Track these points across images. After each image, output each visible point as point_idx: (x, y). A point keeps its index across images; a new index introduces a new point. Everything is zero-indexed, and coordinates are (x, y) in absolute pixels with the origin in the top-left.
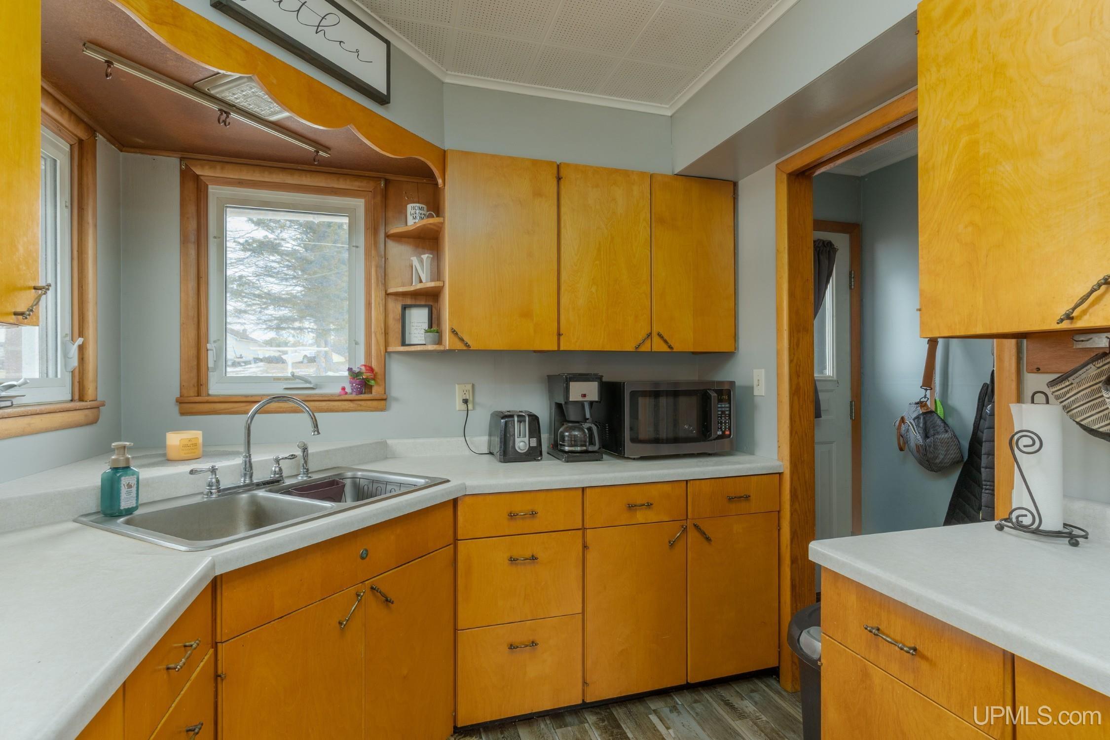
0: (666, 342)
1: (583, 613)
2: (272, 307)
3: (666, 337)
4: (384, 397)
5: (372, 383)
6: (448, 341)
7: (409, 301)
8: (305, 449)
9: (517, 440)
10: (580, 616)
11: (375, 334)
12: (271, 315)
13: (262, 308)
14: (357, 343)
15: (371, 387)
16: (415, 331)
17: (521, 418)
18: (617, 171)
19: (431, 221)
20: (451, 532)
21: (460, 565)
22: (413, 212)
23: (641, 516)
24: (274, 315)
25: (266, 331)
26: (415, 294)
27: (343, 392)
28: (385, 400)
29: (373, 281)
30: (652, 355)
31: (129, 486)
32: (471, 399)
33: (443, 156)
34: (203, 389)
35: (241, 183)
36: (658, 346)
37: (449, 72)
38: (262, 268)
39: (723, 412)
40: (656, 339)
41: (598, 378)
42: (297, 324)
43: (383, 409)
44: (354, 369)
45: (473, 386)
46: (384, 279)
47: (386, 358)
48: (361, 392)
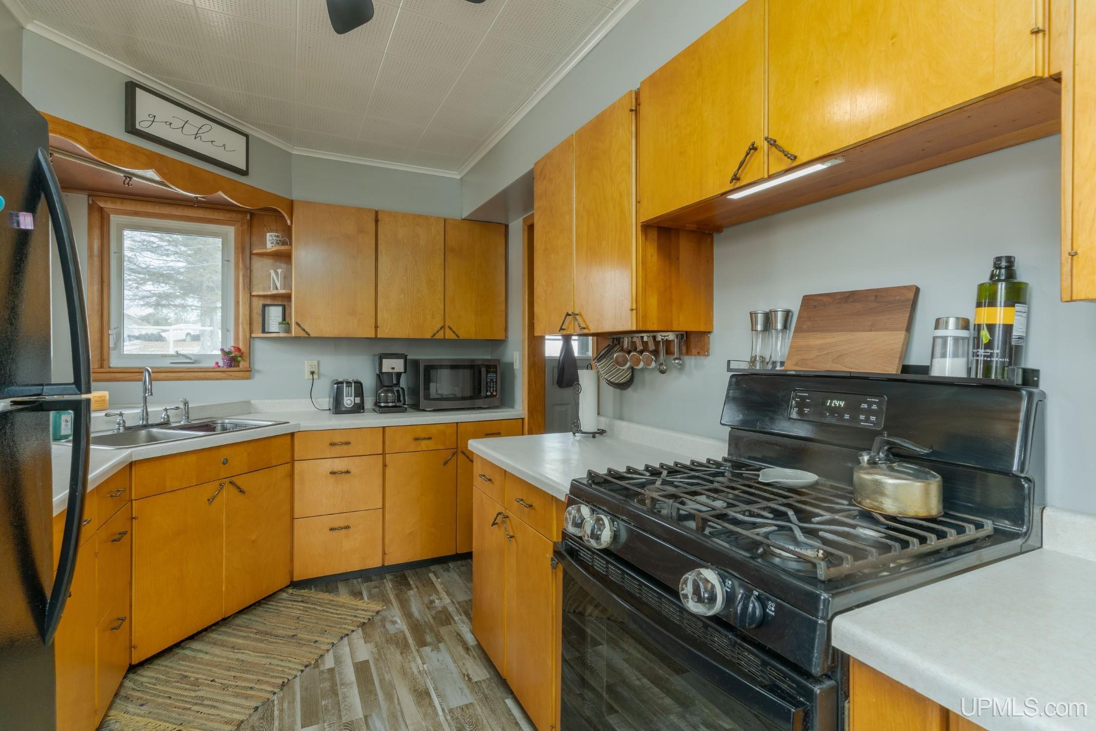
0: (454, 332)
1: (383, 507)
2: (150, 283)
3: (454, 329)
4: (249, 369)
5: (240, 359)
6: (295, 331)
7: (268, 302)
8: (186, 403)
9: (345, 399)
10: (381, 510)
11: (242, 325)
12: (150, 291)
13: (138, 283)
14: (228, 331)
15: (239, 362)
16: (273, 323)
17: (349, 383)
18: (420, 216)
19: (283, 248)
20: (289, 455)
21: (296, 477)
22: (271, 238)
23: (424, 445)
24: (153, 292)
25: (143, 308)
26: (274, 297)
27: (216, 366)
28: (250, 371)
29: (241, 286)
30: (444, 342)
31: (67, 421)
32: (317, 371)
33: (291, 205)
34: (105, 363)
35: (136, 214)
36: (450, 335)
37: (295, 147)
38: (139, 242)
39: (492, 380)
40: (447, 330)
41: (404, 357)
42: (178, 301)
43: (248, 378)
44: (225, 349)
45: (318, 362)
46: (249, 285)
47: (251, 341)
48: (230, 366)
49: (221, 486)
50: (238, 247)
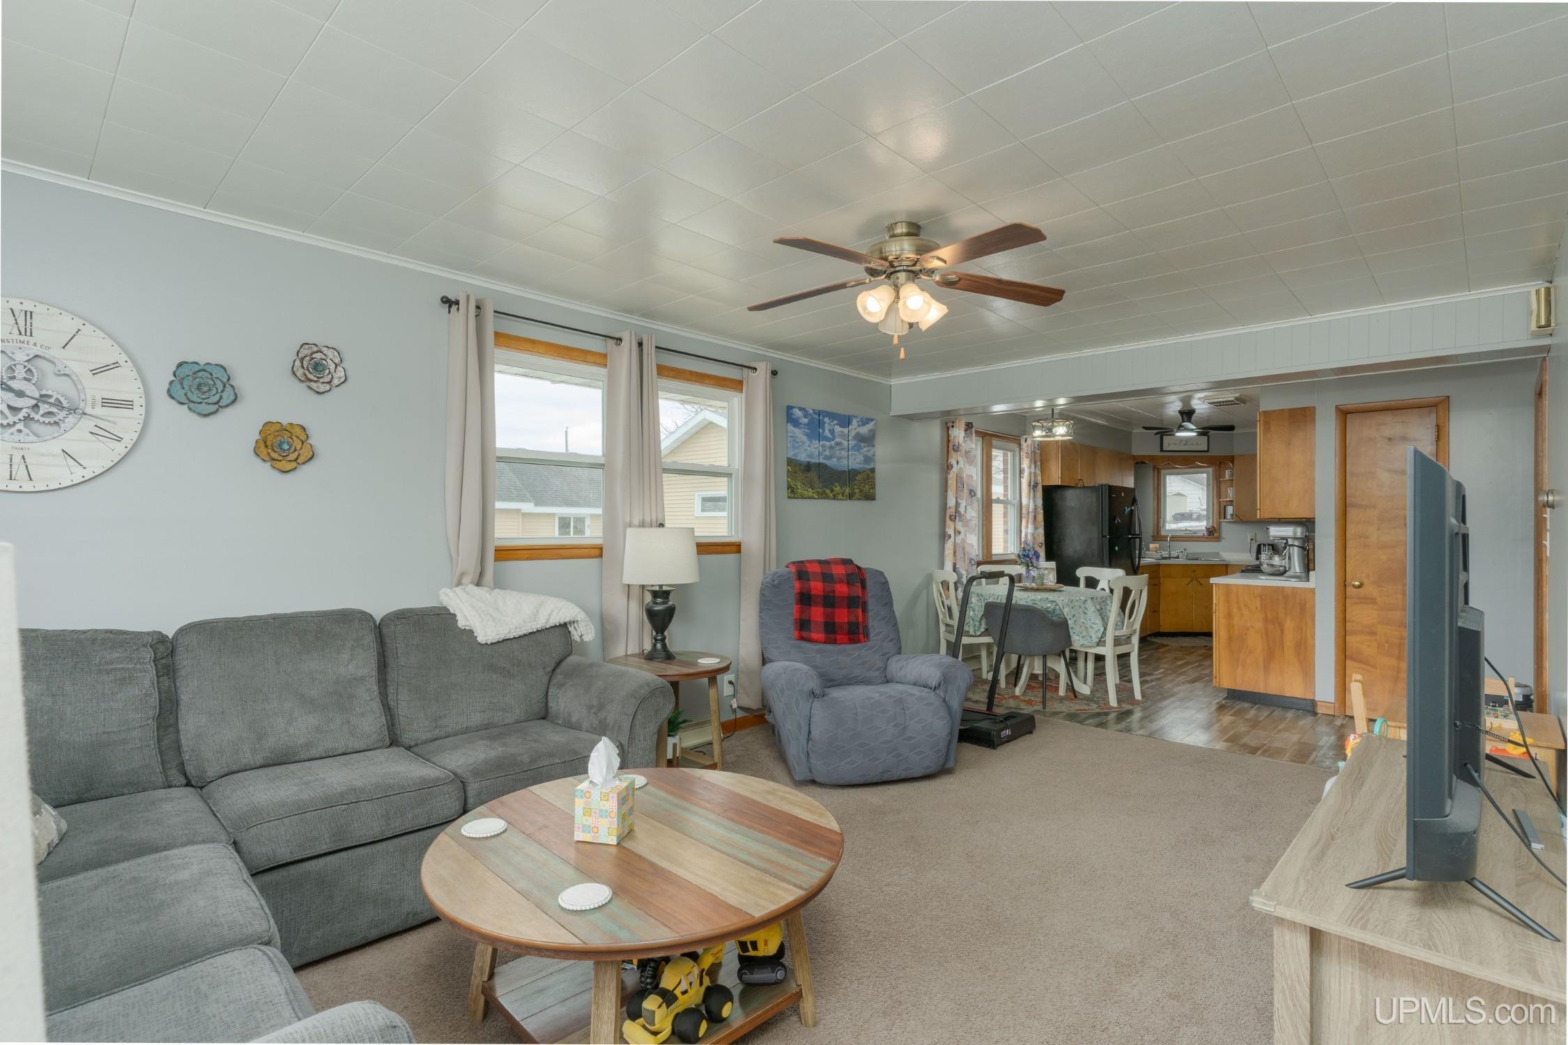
11: (1215, 515)
15: (1214, 533)
22: (1228, 473)
27: (1204, 535)
28: (1220, 538)
29: (1215, 496)
32: (1254, 539)
33: (1233, 457)
43: (1219, 541)
44: (1208, 527)
45: (1256, 534)
46: (1219, 496)
47: (1219, 524)
48: (1210, 535)
49: (1192, 581)
50: (1213, 478)
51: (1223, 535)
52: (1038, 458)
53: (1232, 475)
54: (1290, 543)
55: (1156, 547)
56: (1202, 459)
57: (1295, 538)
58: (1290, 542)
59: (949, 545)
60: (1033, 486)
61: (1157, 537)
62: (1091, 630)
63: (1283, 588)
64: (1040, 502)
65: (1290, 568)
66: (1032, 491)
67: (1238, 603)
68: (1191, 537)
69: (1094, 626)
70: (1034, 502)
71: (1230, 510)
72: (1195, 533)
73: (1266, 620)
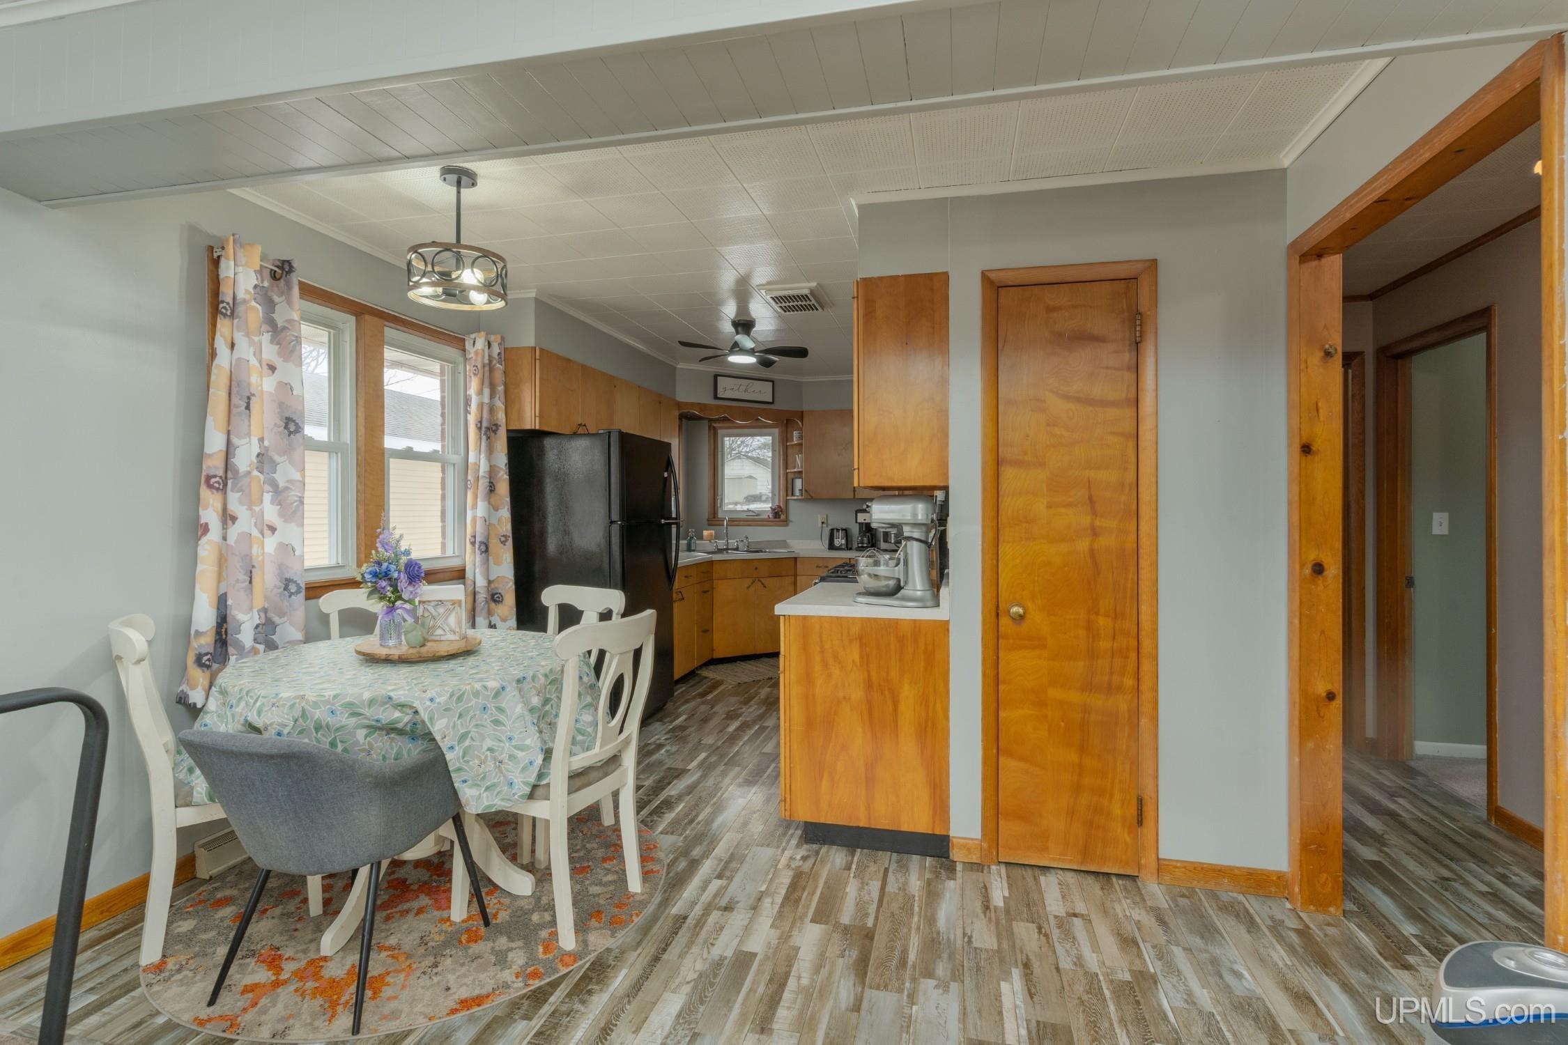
4: (787, 520)
7: (795, 476)
9: (835, 540)
11: (782, 492)
14: (775, 495)
15: (781, 515)
16: (797, 489)
17: (838, 530)
22: (795, 435)
26: (797, 473)
27: (768, 518)
29: (781, 467)
32: (826, 522)
33: (802, 415)
34: (716, 515)
38: (733, 443)
43: (786, 526)
44: (774, 508)
45: (826, 515)
46: (786, 466)
47: (787, 502)
48: (775, 518)
50: (779, 442)
51: (791, 517)
52: (499, 377)
53: (801, 438)
54: (906, 534)
55: (711, 535)
56: (767, 414)
57: (916, 525)
58: (907, 531)
59: (207, 548)
60: (489, 430)
61: (714, 519)
62: (510, 766)
63: (897, 621)
64: (502, 460)
65: (906, 583)
66: (484, 438)
67: (822, 651)
68: (753, 520)
69: (520, 754)
70: (489, 458)
71: (798, 484)
72: (758, 515)
73: (869, 685)
